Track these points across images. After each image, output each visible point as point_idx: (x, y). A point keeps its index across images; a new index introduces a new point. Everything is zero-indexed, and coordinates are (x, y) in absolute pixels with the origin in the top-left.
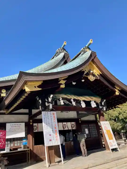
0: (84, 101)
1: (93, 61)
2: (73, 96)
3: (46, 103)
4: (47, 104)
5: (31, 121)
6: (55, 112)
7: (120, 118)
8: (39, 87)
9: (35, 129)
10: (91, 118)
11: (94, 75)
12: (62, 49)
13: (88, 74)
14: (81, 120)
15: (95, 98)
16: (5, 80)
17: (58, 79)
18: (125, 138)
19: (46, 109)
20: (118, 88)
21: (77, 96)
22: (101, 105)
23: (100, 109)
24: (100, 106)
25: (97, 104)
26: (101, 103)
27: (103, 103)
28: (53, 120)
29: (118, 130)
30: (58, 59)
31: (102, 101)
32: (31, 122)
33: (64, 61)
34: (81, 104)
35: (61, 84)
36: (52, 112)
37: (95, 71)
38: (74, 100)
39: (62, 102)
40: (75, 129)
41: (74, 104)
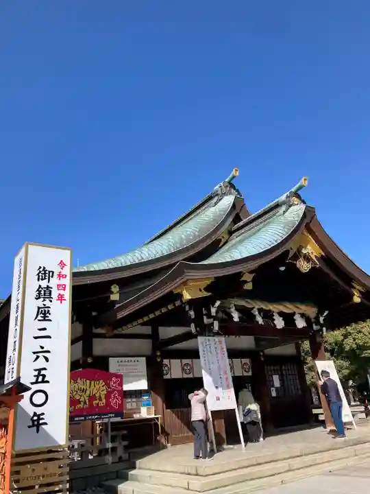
0: (281, 314)
1: (307, 226)
2: (259, 303)
3: (205, 318)
4: (206, 320)
5: (159, 354)
6: (223, 339)
7: (347, 348)
8: (207, 289)
9: (165, 372)
10: (288, 349)
11: (307, 258)
12: (227, 184)
13: (297, 256)
14: (264, 355)
15: (304, 308)
16: (120, 266)
18: (358, 401)
19: (205, 330)
20: (360, 288)
21: (266, 303)
22: (317, 322)
23: (314, 331)
24: (314, 325)
25: (307, 319)
26: (317, 318)
27: (321, 319)
28: (220, 355)
30: (222, 213)
31: (320, 313)
32: (157, 356)
33: (233, 215)
34: (274, 320)
35: (246, 282)
36: (217, 339)
37: (312, 249)
38: (260, 310)
39: (236, 317)
40: (250, 374)
41: (260, 320)
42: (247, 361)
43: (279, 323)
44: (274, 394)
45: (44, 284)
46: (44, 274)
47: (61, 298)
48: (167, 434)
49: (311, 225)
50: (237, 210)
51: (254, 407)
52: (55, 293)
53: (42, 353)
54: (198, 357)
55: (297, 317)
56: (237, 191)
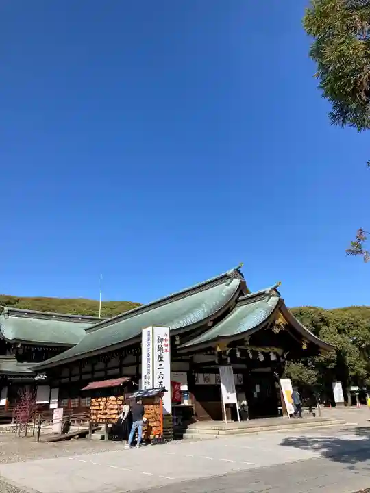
0: (263, 353)
1: (280, 309)
4: (223, 357)
11: (278, 326)
13: (272, 325)
14: (251, 372)
15: (275, 349)
17: (243, 339)
19: (223, 363)
20: (307, 342)
21: (255, 347)
22: (283, 358)
23: (281, 362)
24: (281, 359)
25: (278, 356)
26: (283, 355)
27: (285, 356)
29: (308, 386)
31: (285, 352)
32: (192, 372)
33: (239, 291)
34: (259, 356)
35: (246, 341)
36: (228, 367)
37: (281, 321)
38: (251, 351)
39: (238, 354)
40: (242, 383)
41: (251, 356)
42: (240, 375)
43: (262, 358)
44: (256, 396)
45: (160, 344)
46: (160, 340)
47: (166, 350)
48: (196, 415)
49: (282, 309)
50: (241, 288)
51: (245, 402)
52: (164, 348)
53: (161, 375)
54: (219, 373)
55: (271, 354)
56: (242, 274)
